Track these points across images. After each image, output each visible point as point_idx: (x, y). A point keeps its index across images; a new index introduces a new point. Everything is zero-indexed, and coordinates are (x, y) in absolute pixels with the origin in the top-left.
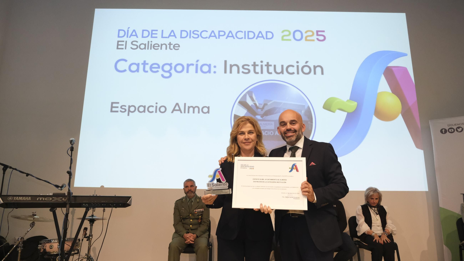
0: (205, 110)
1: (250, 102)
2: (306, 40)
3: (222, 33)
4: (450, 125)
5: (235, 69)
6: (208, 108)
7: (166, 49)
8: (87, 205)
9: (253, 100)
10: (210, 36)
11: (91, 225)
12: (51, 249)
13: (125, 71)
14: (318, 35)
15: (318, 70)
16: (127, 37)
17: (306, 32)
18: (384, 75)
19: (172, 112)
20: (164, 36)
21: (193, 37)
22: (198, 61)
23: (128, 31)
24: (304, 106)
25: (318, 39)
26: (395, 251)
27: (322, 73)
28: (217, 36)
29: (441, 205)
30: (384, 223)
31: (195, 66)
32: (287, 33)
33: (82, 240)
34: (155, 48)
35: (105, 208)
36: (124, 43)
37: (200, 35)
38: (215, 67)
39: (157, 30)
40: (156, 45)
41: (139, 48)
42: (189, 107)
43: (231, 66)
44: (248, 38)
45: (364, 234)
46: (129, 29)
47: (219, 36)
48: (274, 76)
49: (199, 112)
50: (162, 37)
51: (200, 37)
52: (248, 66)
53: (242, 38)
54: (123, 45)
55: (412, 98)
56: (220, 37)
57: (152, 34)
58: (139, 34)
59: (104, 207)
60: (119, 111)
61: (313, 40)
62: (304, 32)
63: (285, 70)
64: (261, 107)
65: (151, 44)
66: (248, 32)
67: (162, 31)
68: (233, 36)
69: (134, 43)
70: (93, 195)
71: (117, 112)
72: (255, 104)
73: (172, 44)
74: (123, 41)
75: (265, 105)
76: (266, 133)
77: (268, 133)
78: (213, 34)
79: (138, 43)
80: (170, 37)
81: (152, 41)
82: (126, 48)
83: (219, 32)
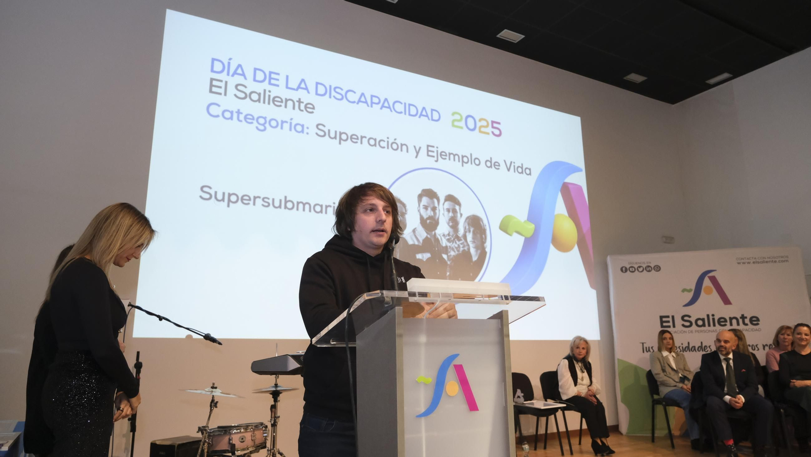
2: (480, 132)
3: (375, 100)
4: (631, 263)
7: (294, 108)
10: (359, 101)
14: (493, 127)
16: (228, 74)
17: (480, 120)
18: (561, 191)
20: (289, 86)
21: (334, 97)
23: (229, 63)
28: (369, 103)
32: (457, 117)
34: (276, 103)
36: (222, 84)
37: (344, 95)
39: (278, 74)
40: (277, 99)
41: (248, 98)
44: (410, 115)
46: (231, 61)
47: (372, 103)
50: (287, 87)
53: (401, 113)
54: (220, 87)
56: (374, 105)
57: (270, 78)
58: (249, 74)
61: (488, 134)
62: (477, 121)
65: (269, 96)
66: (410, 105)
67: (287, 77)
68: (389, 107)
69: (240, 88)
73: (303, 103)
74: (221, 81)
78: (363, 99)
79: (246, 89)
80: (300, 90)
81: (270, 90)
82: (225, 94)
83: (372, 96)
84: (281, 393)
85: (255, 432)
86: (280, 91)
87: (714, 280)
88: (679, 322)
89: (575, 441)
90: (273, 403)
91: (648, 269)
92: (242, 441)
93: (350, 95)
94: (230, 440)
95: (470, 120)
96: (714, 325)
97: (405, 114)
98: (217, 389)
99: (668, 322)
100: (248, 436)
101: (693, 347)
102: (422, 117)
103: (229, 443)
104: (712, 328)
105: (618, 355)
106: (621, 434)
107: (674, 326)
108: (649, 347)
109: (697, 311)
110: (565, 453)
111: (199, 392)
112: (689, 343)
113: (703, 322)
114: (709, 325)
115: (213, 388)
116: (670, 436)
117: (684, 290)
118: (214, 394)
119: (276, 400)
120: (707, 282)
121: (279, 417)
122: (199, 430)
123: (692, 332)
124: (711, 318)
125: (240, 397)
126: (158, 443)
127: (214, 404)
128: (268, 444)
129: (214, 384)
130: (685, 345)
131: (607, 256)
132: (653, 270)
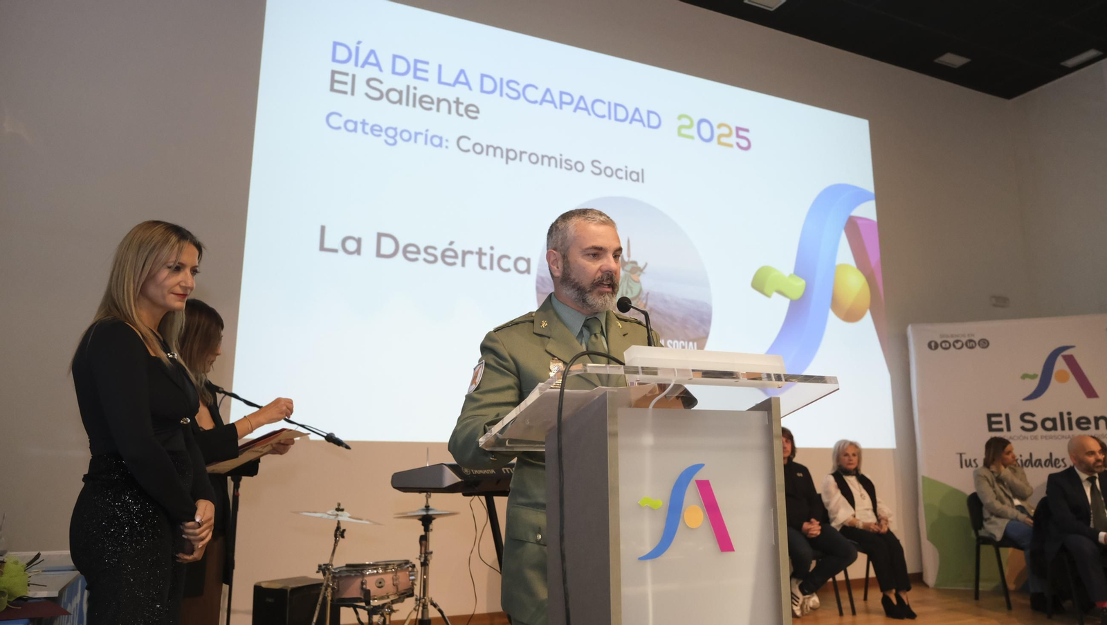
2: (720, 143)
3: (566, 98)
4: (944, 336)
7: (450, 112)
10: (543, 100)
14: (738, 136)
16: (356, 64)
17: (720, 126)
18: (845, 231)
20: (443, 80)
21: (507, 95)
23: (357, 49)
28: (557, 103)
32: (686, 122)
34: (424, 105)
36: (348, 79)
37: (521, 91)
39: (427, 63)
40: (425, 99)
41: (385, 99)
44: (616, 119)
46: (360, 46)
47: (562, 103)
50: (440, 82)
53: (603, 117)
54: (345, 83)
56: (564, 106)
57: (416, 69)
58: (386, 64)
61: (731, 146)
62: (715, 127)
65: (415, 95)
66: (616, 105)
67: (440, 67)
68: (586, 109)
69: (373, 83)
73: (462, 104)
74: (346, 74)
78: (548, 97)
79: (382, 85)
80: (458, 85)
81: (416, 86)
82: (353, 93)
83: (562, 93)
84: (434, 519)
85: (398, 574)
86: (431, 88)
87: (1071, 361)
88: (1016, 423)
89: (858, 595)
90: (423, 533)
91: (970, 344)
92: (380, 585)
93: (529, 91)
94: (362, 584)
95: (705, 127)
96: (1071, 428)
97: (610, 118)
98: (344, 512)
99: (1000, 423)
100: (388, 579)
101: (1037, 460)
102: (634, 122)
103: (362, 588)
104: (1067, 432)
105: (923, 471)
106: (927, 586)
107: (1009, 429)
108: (970, 460)
109: (1044, 408)
110: (844, 611)
111: (318, 515)
112: (1031, 455)
113: (1053, 424)
114: (1063, 428)
115: (338, 510)
116: (1004, 589)
117: (1025, 376)
118: (340, 518)
119: (427, 529)
120: (1060, 364)
121: (431, 553)
122: (319, 569)
123: (1036, 438)
124: (1066, 417)
125: (376, 523)
126: (264, 585)
127: (340, 533)
128: (417, 591)
129: (339, 505)
130: (1026, 457)
131: (907, 326)
132: (977, 346)
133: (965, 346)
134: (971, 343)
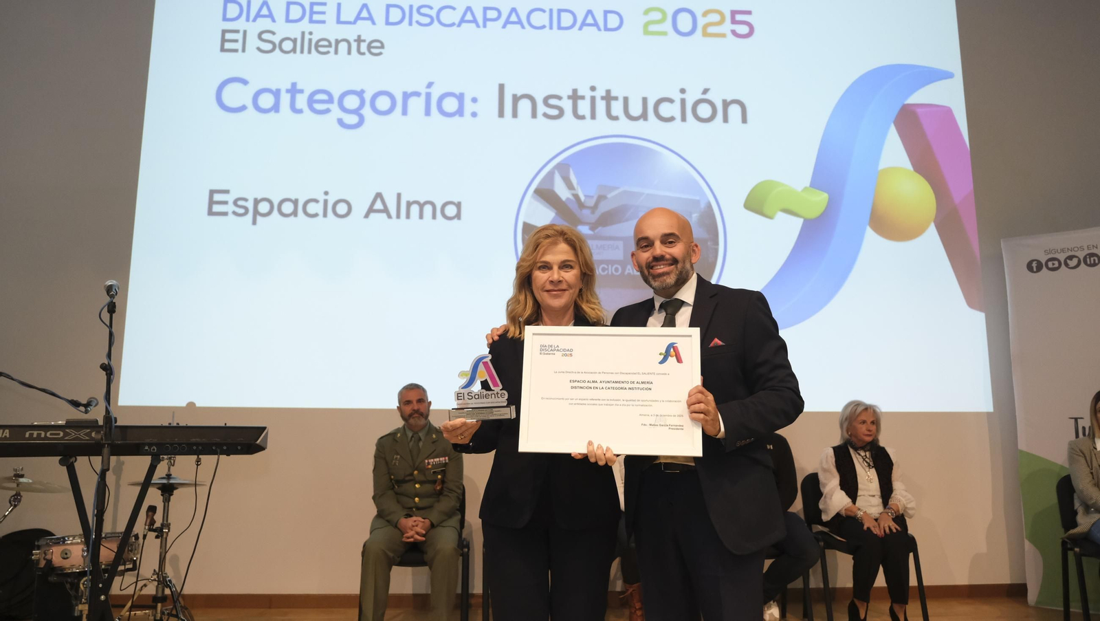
0: (450, 211)
1: (563, 193)
2: (705, 34)
3: (492, 14)
4: (1050, 252)
5: (525, 105)
6: (458, 205)
7: (349, 52)
8: (154, 449)
9: (570, 186)
10: (462, 21)
11: (167, 501)
12: (64, 558)
13: (243, 108)
14: (734, 22)
15: (734, 111)
16: (248, 20)
17: (705, 14)
18: (895, 125)
19: (367, 216)
20: (343, 18)
21: (418, 22)
22: (430, 85)
23: (249, 3)
24: (698, 202)
25: (734, 33)
26: (911, 555)
27: (744, 120)
28: (480, 21)
29: (1022, 446)
30: (886, 490)
31: (423, 97)
32: (656, 16)
33: (145, 537)
34: (321, 49)
35: (200, 456)
36: (239, 36)
37: (434, 15)
38: (474, 100)
39: (324, 4)
40: (322, 43)
41: (277, 50)
42: (409, 204)
43: (516, 99)
44: (560, 28)
45: (838, 515)
47: (486, 20)
48: (624, 126)
49: (434, 217)
50: (339, 22)
51: (436, 22)
52: (559, 98)
53: (543, 27)
54: (236, 41)
55: (962, 185)
56: (489, 23)
57: (312, 13)
58: (280, 12)
59: (198, 453)
60: (230, 212)
61: (723, 35)
62: (699, 16)
63: (651, 109)
64: (591, 203)
65: (310, 40)
66: (560, 11)
67: (339, 5)
68: (519, 22)
69: (265, 36)
70: (170, 424)
71: (225, 214)
72: (576, 197)
73: (364, 41)
74: (237, 31)
75: (601, 198)
76: (604, 270)
77: (608, 269)
78: (469, 17)
79: (275, 36)
80: (359, 22)
81: (311, 30)
82: (244, 50)
83: (486, 9)
84: (177, 488)
86: (328, 30)
92: (65, 556)
93: (445, 14)
95: (684, 18)
102: (585, 28)
131: (1002, 243)
133: (1082, 264)
134: (1092, 259)
